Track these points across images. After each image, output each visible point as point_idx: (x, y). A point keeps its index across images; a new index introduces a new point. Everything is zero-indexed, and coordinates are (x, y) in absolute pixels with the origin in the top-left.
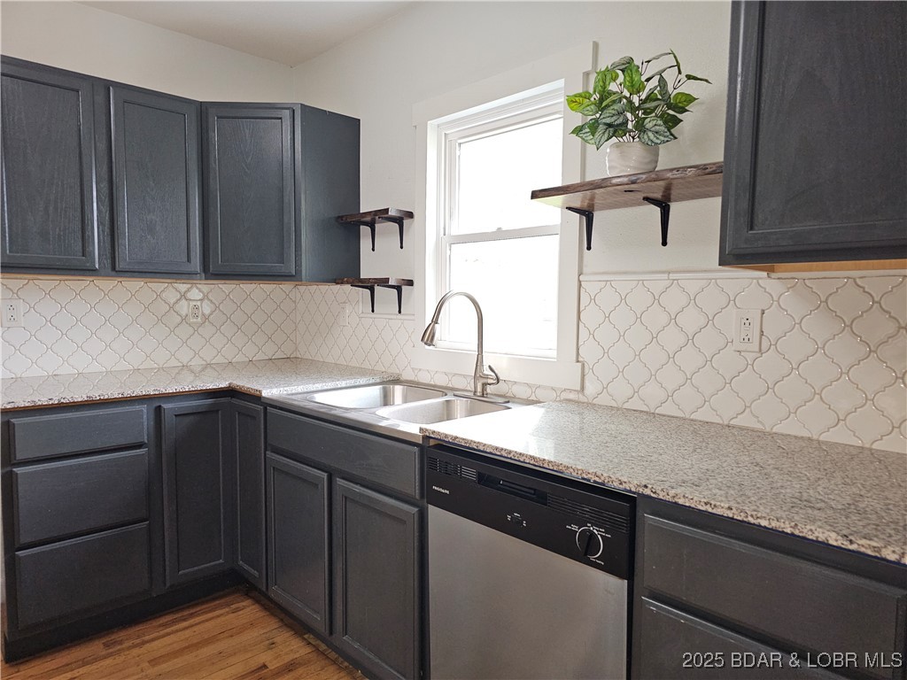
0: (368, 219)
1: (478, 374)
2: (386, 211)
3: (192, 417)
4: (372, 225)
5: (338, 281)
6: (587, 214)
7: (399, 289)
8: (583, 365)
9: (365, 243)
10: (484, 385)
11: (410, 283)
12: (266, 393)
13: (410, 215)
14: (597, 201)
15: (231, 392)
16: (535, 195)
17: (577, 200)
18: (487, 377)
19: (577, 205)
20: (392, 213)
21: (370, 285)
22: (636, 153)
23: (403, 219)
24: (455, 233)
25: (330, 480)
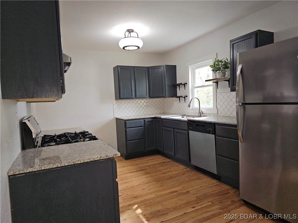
0: (178, 85)
1: (199, 112)
2: (182, 83)
3: (150, 122)
4: (179, 86)
5: (173, 97)
6: (217, 83)
7: (185, 98)
8: (218, 110)
9: (178, 89)
10: (201, 114)
11: (187, 96)
12: (162, 117)
14: (218, 81)
15: (155, 118)
16: (206, 81)
17: (215, 81)
21: (179, 97)
22: (221, 74)
23: (185, 84)
24: (195, 86)
25: (173, 130)
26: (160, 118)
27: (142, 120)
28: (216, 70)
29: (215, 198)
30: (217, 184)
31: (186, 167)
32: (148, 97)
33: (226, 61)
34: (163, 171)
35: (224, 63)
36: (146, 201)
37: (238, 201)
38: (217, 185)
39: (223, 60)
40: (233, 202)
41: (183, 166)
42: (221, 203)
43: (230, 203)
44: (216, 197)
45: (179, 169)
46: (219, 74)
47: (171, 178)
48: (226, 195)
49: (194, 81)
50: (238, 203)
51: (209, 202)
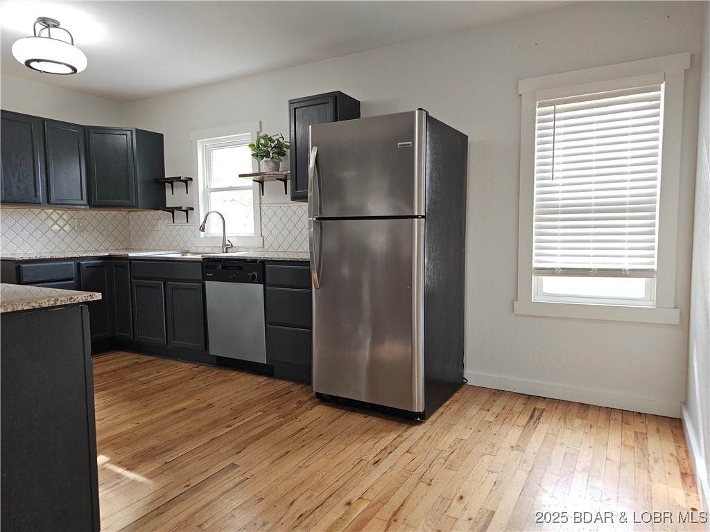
0: (169, 180)
1: (224, 244)
2: (180, 177)
3: (93, 268)
4: (172, 184)
5: (156, 209)
6: (261, 182)
7: (186, 211)
8: (263, 238)
9: (168, 192)
10: (227, 248)
11: (192, 209)
13: (191, 179)
14: (265, 179)
15: (109, 258)
16: (240, 176)
17: (257, 178)
18: (227, 245)
19: (258, 179)
20: (182, 178)
21: (172, 210)
22: (271, 164)
23: (187, 181)
24: (212, 187)
25: (164, 283)
26: (126, 258)
27: (70, 263)
28: (261, 156)
29: (268, 404)
30: (267, 382)
31: (196, 365)
32: (86, 203)
33: (281, 140)
34: (141, 379)
35: (276, 142)
36: (114, 439)
37: (309, 400)
38: (268, 384)
39: (274, 138)
40: (301, 403)
41: (187, 364)
42: (279, 408)
43: (295, 406)
44: (269, 402)
45: (180, 370)
46: (267, 165)
47: (165, 389)
48: (286, 396)
49: (210, 176)
50: (309, 403)
51: (257, 412)
